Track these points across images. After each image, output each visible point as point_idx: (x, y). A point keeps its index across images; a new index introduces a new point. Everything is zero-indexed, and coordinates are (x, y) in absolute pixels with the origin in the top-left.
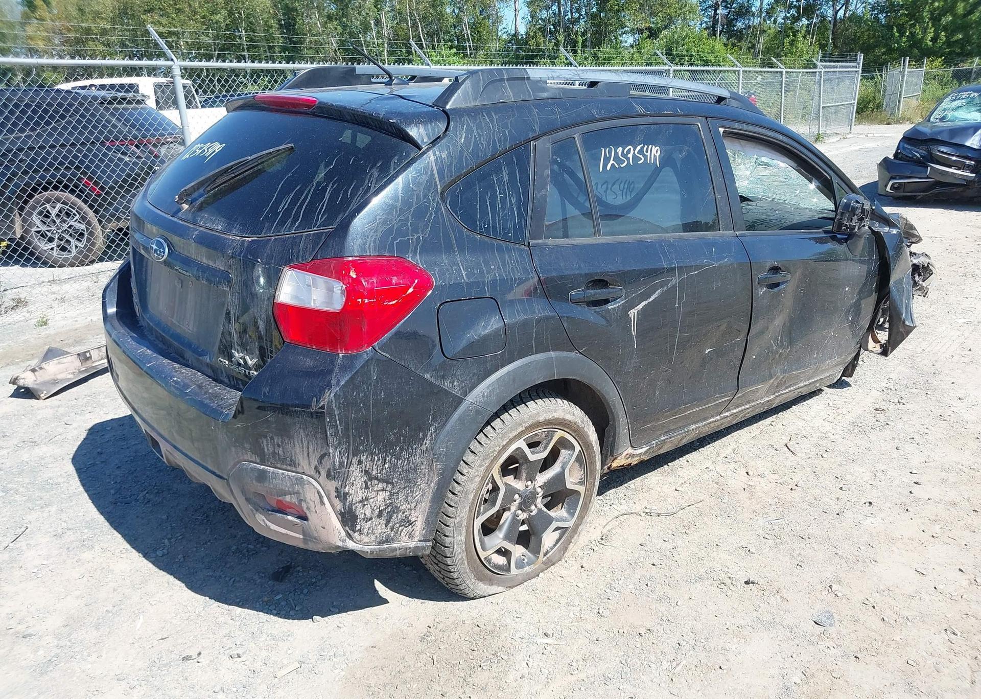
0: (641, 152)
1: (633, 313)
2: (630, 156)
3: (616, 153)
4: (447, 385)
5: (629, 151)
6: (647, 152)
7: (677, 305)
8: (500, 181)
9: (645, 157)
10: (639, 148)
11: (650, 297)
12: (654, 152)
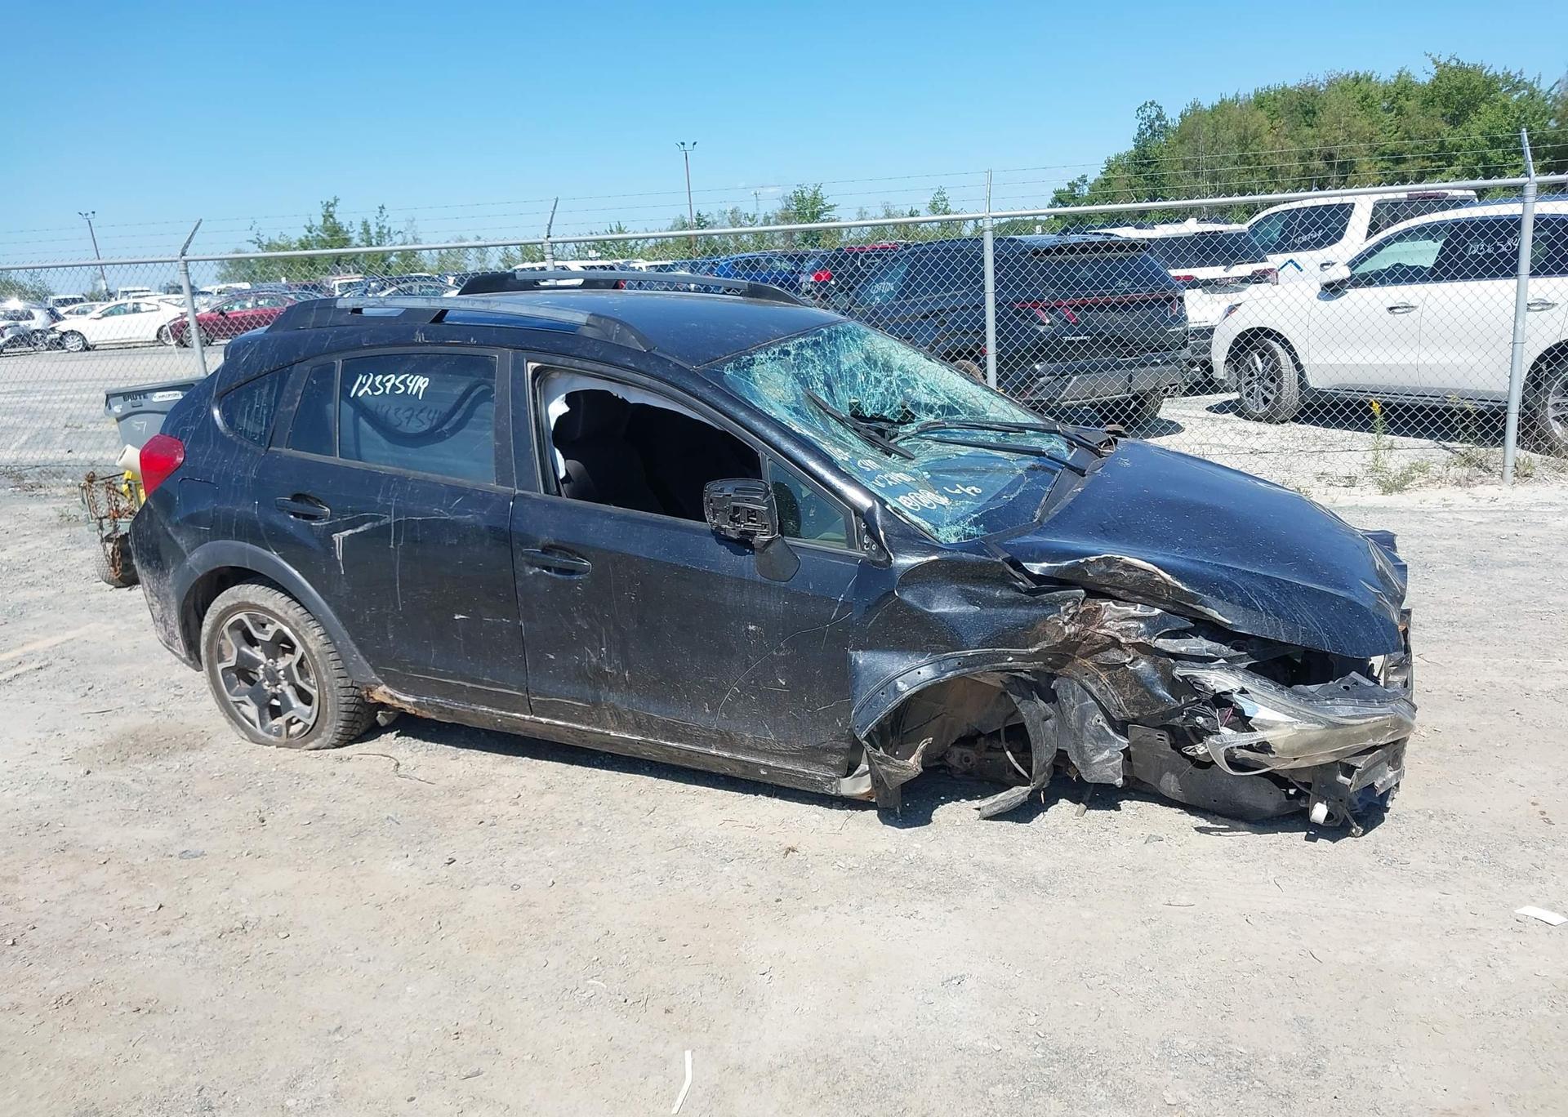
0: (403, 382)
1: (338, 538)
2: (389, 385)
3: (374, 381)
4: (178, 540)
5: (388, 380)
6: (411, 382)
7: (392, 546)
8: (260, 393)
9: (407, 387)
10: (402, 377)
11: (357, 527)
12: (420, 383)
